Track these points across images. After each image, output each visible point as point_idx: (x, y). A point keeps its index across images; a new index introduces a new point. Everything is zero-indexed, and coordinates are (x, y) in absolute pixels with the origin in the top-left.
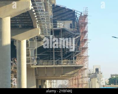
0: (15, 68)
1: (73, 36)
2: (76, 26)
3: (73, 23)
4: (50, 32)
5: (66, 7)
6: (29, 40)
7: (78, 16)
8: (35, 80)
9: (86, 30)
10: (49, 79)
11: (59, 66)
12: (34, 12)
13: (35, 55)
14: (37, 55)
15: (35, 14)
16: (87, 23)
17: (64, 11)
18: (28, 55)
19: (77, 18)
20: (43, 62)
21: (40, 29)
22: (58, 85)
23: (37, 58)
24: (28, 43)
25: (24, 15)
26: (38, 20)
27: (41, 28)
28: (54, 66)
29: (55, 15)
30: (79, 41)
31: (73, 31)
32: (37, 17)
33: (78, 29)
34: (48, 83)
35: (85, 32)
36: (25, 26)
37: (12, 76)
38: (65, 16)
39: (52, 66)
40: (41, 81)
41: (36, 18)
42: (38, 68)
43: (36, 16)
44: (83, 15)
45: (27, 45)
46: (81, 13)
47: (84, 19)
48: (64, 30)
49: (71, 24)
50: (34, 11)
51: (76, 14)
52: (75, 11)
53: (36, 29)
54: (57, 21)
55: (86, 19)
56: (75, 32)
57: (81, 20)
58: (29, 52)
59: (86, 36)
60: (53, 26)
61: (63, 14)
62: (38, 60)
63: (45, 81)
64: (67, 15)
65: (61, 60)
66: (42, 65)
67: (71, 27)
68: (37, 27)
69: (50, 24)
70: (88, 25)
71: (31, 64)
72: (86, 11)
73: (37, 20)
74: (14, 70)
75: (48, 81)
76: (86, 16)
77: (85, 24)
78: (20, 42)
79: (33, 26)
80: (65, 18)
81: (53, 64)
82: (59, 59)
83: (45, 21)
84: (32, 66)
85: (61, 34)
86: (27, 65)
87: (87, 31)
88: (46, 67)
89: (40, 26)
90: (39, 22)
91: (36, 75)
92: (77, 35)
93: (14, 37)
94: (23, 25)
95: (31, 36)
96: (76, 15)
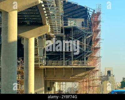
0: (22, 68)
1: (85, 35)
2: (88, 24)
3: (85, 21)
4: (60, 30)
5: (78, 3)
6: (37, 38)
7: (91, 14)
8: (44, 81)
9: (98, 28)
10: (58, 81)
11: (69, 67)
12: (43, 7)
13: (44, 54)
14: (46, 54)
15: (44, 9)
16: (99, 21)
17: (76, 8)
18: (36, 55)
19: (90, 16)
20: (52, 62)
21: (50, 27)
22: (68, 87)
23: (46, 57)
24: (36, 41)
25: (33, 11)
26: (48, 16)
27: (50, 25)
28: (64, 67)
29: (65, 12)
30: (91, 40)
31: (85, 30)
32: (47, 13)
33: (90, 27)
34: (57, 85)
35: (98, 31)
36: (33, 23)
37: (19, 76)
38: (76, 13)
39: (62, 67)
40: (50, 83)
41: (45, 14)
42: (47, 68)
43: (45, 12)
44: (95, 12)
45: (36, 44)
46: (94, 11)
47: (97, 17)
48: (75, 29)
49: (83, 22)
50: (43, 5)
51: (88, 11)
52: (87, 8)
53: (45, 26)
54: (68, 19)
55: (99, 17)
56: (86, 31)
57: (94, 18)
58: (38, 51)
59: (99, 35)
60: (63, 23)
61: (74, 11)
62: (47, 60)
63: (53, 83)
64: (78, 13)
65: (71, 60)
66: (51, 65)
67: (83, 25)
68: (46, 24)
69: (61, 21)
70: (101, 24)
71: (39, 64)
72: (99, 9)
73: (46, 16)
74: (21, 71)
75: (57, 83)
76: (99, 14)
77: (98, 22)
78: (28, 40)
79: (42, 23)
80: (77, 15)
81: (62, 65)
82: (69, 59)
83: (56, 17)
84: (40, 67)
85: (72, 32)
86: (35, 65)
87: (100, 30)
88: (56, 68)
89: (50, 24)
90: (48, 18)
91: (45, 76)
92: (89, 35)
93: (22, 35)
94: (31, 21)
95: (39, 34)
96: (88, 13)
